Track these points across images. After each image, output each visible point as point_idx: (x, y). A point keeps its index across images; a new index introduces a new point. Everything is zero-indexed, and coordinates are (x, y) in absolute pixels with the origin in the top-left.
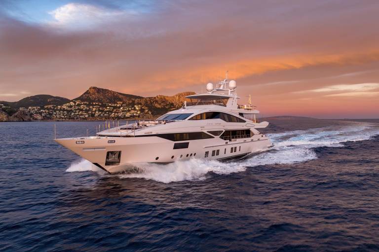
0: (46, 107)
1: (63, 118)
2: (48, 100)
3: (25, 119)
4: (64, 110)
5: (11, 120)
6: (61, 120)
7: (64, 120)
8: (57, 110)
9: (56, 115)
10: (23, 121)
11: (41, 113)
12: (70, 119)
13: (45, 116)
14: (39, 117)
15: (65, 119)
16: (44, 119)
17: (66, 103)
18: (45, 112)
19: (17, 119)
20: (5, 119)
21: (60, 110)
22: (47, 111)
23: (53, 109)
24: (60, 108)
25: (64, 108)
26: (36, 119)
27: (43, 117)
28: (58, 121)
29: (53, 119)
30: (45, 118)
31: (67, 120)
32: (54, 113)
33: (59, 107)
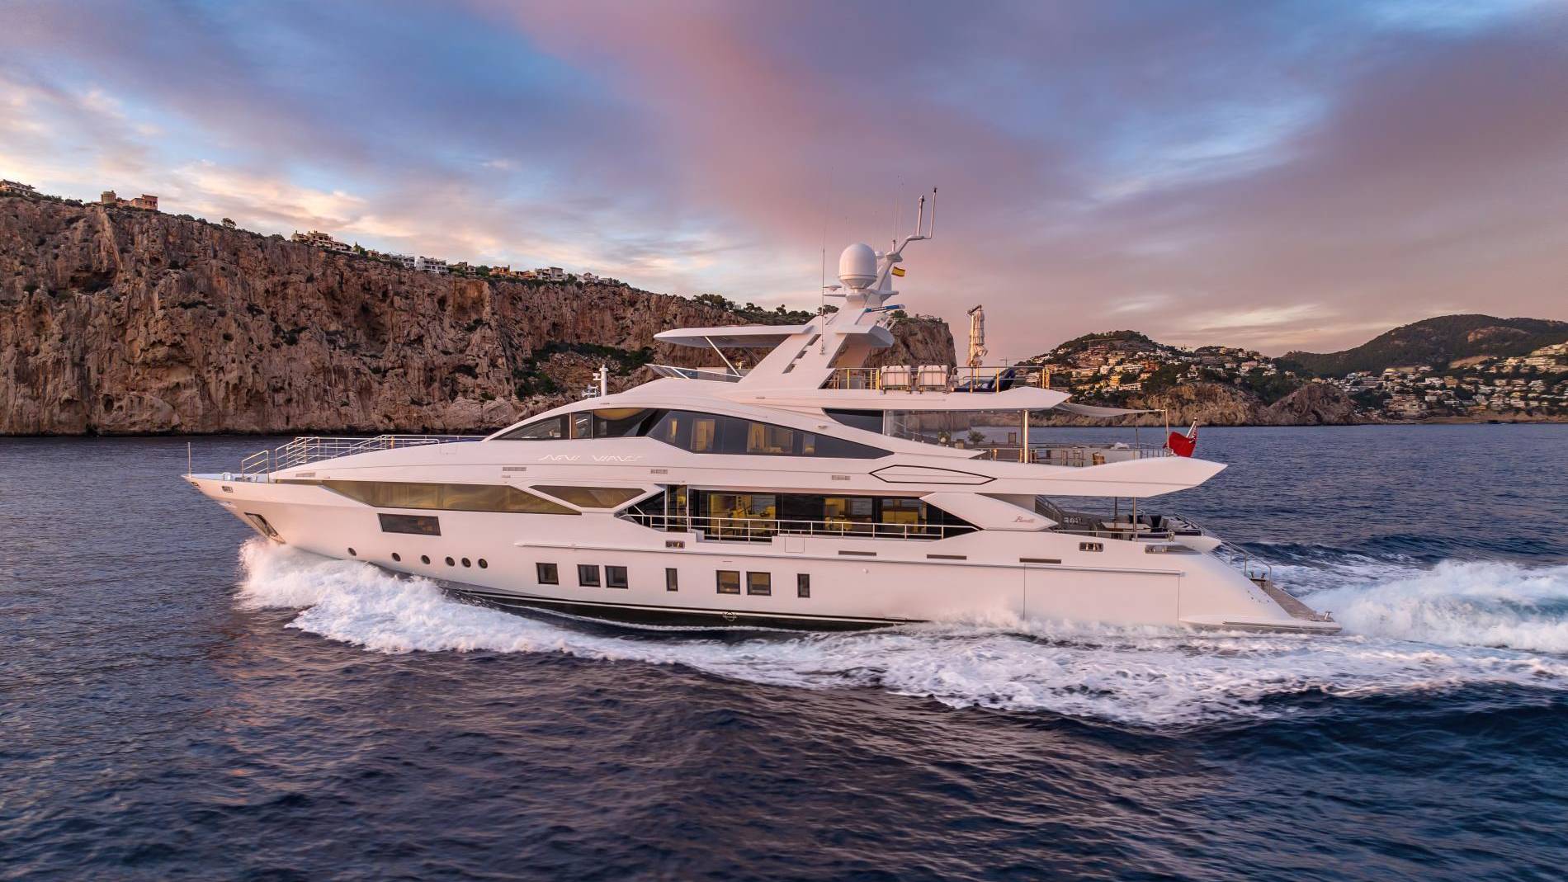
0: (1455, 365)
1: (1518, 410)
2: (1471, 338)
3: (1326, 418)
4: (1533, 373)
5: (1267, 419)
6: (1509, 417)
7: (1522, 416)
8: (1500, 376)
9: (1488, 396)
10: (1320, 422)
11: (1420, 393)
12: (1551, 413)
13: (1440, 402)
14: (1411, 407)
15: (1529, 412)
16: (1433, 414)
17: (1548, 344)
18: (1443, 387)
19: (1290, 416)
20: (1242, 417)
21: (1516, 373)
22: (1451, 382)
23: (1481, 374)
24: (1517, 368)
25: (1534, 368)
26: (1398, 416)
27: (1430, 405)
28: (1495, 422)
29: (1471, 414)
30: (1437, 412)
31: (1539, 416)
32: (1484, 389)
33: (1512, 361)
